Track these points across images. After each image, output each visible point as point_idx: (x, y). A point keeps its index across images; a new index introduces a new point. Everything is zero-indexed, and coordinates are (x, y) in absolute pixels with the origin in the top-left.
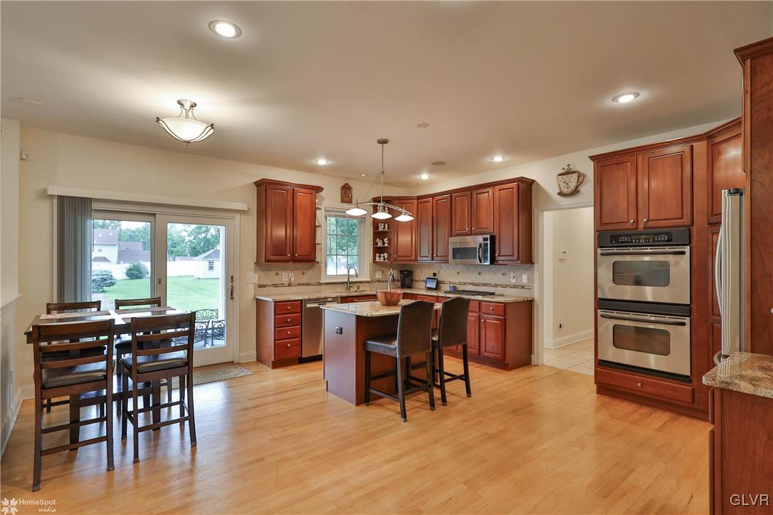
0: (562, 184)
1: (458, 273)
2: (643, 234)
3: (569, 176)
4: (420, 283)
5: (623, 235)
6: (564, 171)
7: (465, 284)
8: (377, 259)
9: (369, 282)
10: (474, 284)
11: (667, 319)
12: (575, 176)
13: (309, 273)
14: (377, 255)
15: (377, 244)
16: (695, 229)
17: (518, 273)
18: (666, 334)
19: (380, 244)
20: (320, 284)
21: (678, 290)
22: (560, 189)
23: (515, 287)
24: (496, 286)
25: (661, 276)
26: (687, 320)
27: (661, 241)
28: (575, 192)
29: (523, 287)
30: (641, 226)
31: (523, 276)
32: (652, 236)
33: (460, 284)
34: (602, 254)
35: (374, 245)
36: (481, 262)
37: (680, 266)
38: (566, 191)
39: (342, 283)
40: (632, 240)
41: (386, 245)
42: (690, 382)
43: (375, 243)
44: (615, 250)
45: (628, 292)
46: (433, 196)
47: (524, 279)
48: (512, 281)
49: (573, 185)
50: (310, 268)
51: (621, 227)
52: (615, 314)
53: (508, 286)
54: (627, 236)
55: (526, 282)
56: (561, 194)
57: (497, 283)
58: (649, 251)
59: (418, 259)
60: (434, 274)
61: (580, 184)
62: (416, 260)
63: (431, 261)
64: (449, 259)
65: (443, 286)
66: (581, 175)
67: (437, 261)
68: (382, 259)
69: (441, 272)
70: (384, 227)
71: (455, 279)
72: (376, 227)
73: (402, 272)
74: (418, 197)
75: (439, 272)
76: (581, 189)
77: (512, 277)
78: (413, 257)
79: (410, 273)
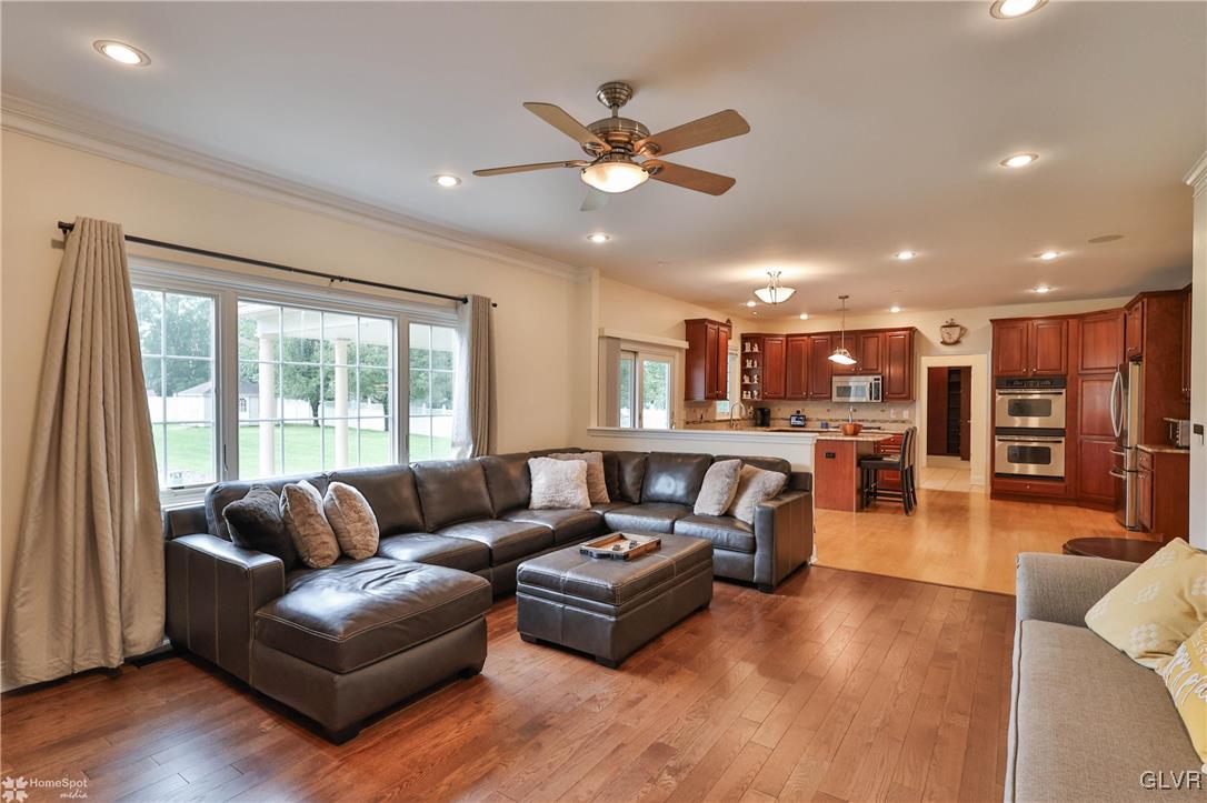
0: (945, 334)
1: (828, 410)
2: (1032, 380)
3: (954, 328)
4: (776, 420)
5: (1016, 380)
6: (947, 324)
7: (837, 420)
8: (744, 397)
11: (1049, 439)
12: (958, 329)
14: (745, 392)
16: (1068, 377)
17: (898, 409)
18: (1049, 449)
19: (747, 381)
21: (1058, 418)
22: (943, 338)
23: (895, 421)
24: (874, 421)
25: (1044, 409)
26: (1063, 439)
27: (1046, 385)
28: (957, 342)
29: (903, 422)
30: (1030, 374)
31: (904, 411)
32: (1039, 381)
33: (831, 420)
34: (1000, 395)
35: (741, 382)
36: (871, 400)
37: (1059, 404)
38: (948, 341)
40: (1023, 383)
41: (755, 382)
42: (1063, 481)
43: (743, 380)
44: (1011, 391)
45: (1018, 422)
46: (809, 335)
47: (905, 414)
49: (955, 337)
51: (1015, 373)
52: (1009, 438)
53: (887, 420)
54: (1019, 380)
55: (908, 417)
56: (944, 343)
57: (876, 418)
58: (1036, 391)
59: (788, 395)
60: (798, 412)
61: (961, 335)
62: (785, 398)
63: (805, 399)
64: (831, 397)
65: (809, 423)
66: (962, 329)
67: (813, 399)
68: (749, 397)
69: (806, 409)
70: (753, 365)
71: (827, 417)
72: (743, 364)
73: (762, 410)
74: (788, 336)
75: (803, 410)
76: (963, 340)
77: (892, 413)
78: (782, 395)
79: (769, 411)
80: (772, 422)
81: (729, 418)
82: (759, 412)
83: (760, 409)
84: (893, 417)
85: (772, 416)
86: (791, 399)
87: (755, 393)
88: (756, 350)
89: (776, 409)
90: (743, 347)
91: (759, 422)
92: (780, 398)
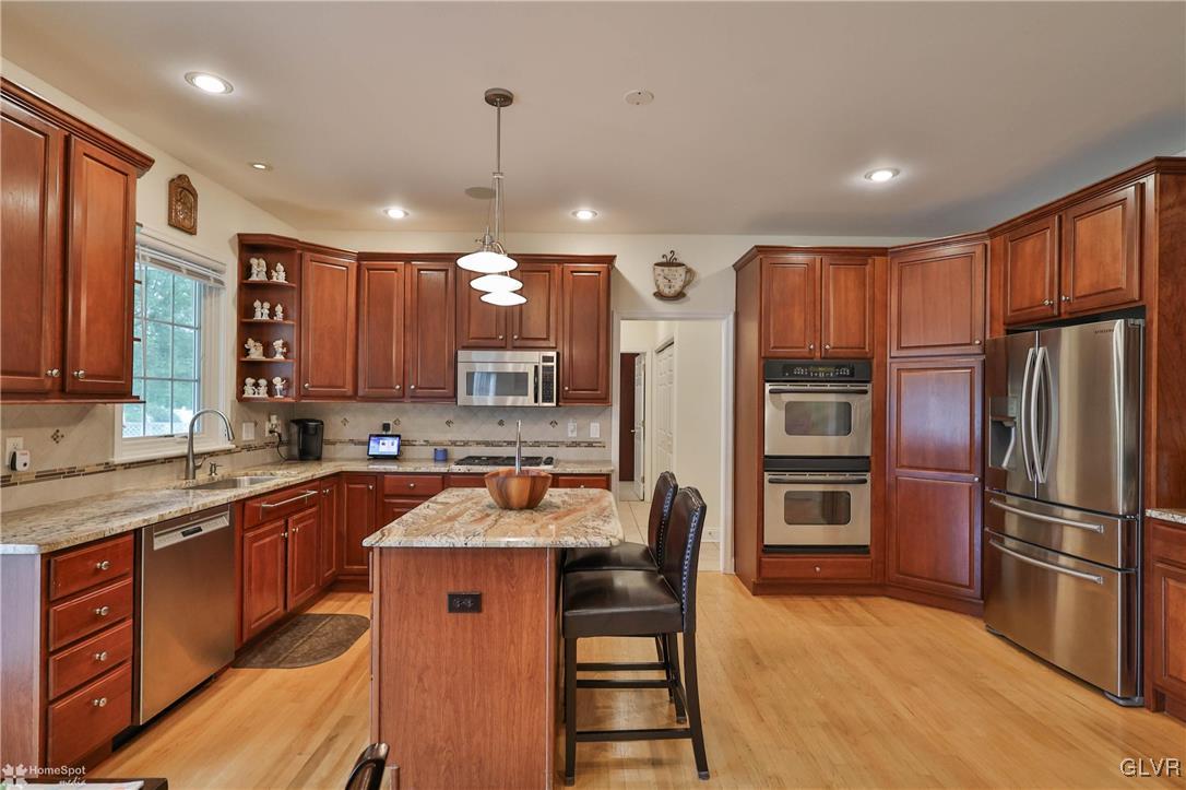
0: (661, 279)
1: (448, 423)
2: (821, 366)
3: (674, 268)
4: (338, 446)
5: (799, 366)
6: (664, 260)
7: (466, 444)
8: (249, 392)
9: (229, 452)
10: (487, 444)
11: (845, 478)
12: (681, 270)
13: (76, 435)
14: (250, 381)
15: (246, 352)
16: (875, 361)
17: (582, 421)
18: (847, 496)
19: (256, 353)
20: (109, 468)
21: (860, 437)
22: (658, 287)
23: (576, 444)
24: (537, 444)
26: (868, 476)
27: (843, 376)
28: (680, 296)
29: (590, 445)
30: (819, 355)
31: (592, 424)
32: (832, 369)
33: (454, 443)
34: (771, 392)
35: (239, 357)
36: (536, 401)
37: (862, 410)
38: (666, 291)
39: (169, 460)
40: (809, 373)
41: (279, 357)
42: (868, 552)
43: (243, 351)
44: (788, 387)
47: (595, 430)
48: (570, 435)
49: (677, 285)
50: (79, 418)
51: (797, 353)
52: (787, 477)
53: (563, 443)
54: (803, 366)
55: (598, 436)
56: (659, 295)
57: (540, 439)
58: (828, 388)
59: (360, 393)
60: (386, 427)
61: (687, 284)
62: (354, 396)
63: (400, 398)
64: (455, 396)
65: (409, 452)
66: (689, 271)
67: (415, 398)
68: (262, 393)
69: (404, 420)
70: (272, 313)
71: (444, 435)
72: (245, 310)
73: (302, 424)
74: (362, 257)
75: (397, 422)
76: (690, 292)
77: (570, 429)
78: (348, 389)
79: (321, 424)
80: (327, 450)
81: (184, 450)
82: (295, 429)
83: (296, 422)
84: (572, 435)
85: (329, 435)
86: (367, 399)
87: (278, 382)
88: (280, 277)
89: (338, 420)
90: (245, 270)
91: (295, 451)
92: (344, 397)
